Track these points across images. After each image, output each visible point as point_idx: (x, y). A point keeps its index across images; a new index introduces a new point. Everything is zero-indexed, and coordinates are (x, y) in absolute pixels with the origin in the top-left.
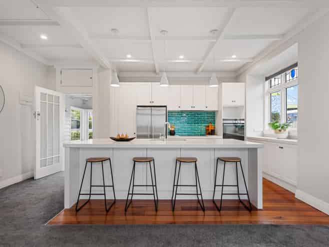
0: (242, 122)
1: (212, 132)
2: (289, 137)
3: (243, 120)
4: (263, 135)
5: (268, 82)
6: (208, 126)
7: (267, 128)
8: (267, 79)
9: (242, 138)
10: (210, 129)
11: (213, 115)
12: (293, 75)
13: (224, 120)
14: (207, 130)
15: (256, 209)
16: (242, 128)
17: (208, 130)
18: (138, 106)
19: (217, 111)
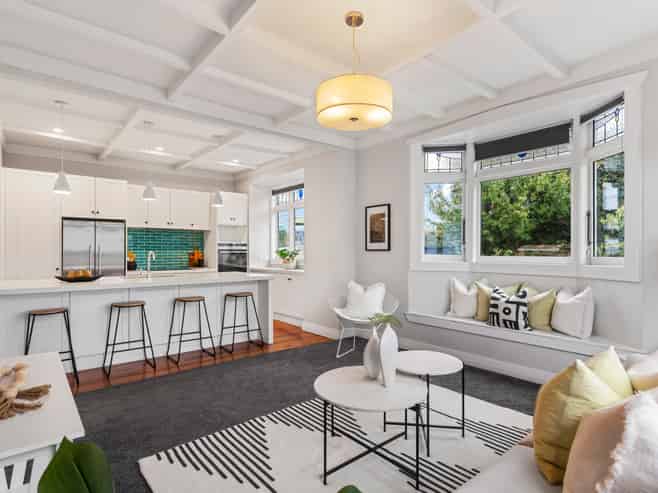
0: (244, 248)
1: (200, 264)
2: (297, 267)
3: (244, 245)
4: (269, 265)
5: (274, 197)
6: (193, 254)
7: (275, 255)
8: (274, 193)
9: (244, 270)
10: (196, 258)
11: (200, 237)
12: (301, 195)
13: (220, 245)
14: (191, 260)
15: (267, 344)
16: (243, 255)
17: (193, 259)
18: (64, 219)
19: (208, 231)
